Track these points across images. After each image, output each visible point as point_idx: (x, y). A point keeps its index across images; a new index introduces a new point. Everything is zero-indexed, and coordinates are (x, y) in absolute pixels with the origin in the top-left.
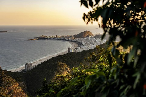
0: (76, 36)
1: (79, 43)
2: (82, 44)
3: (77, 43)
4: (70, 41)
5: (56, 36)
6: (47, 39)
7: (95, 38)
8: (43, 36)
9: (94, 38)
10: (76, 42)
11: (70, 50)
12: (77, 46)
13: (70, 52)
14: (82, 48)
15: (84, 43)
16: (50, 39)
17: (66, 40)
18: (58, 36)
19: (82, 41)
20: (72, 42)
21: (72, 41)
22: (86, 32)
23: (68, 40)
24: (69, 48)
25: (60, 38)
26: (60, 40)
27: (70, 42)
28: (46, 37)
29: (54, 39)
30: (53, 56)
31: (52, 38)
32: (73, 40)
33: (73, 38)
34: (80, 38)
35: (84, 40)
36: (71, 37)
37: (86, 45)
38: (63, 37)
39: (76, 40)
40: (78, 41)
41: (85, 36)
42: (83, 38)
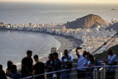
0: (70, 25)
1: (76, 40)
2: (82, 43)
3: (72, 40)
4: (57, 35)
5: (30, 24)
6: (11, 29)
7: (110, 31)
8: (2, 23)
9: (106, 30)
10: (70, 37)
12: (72, 46)
14: (82, 51)
15: (85, 41)
16: (16, 30)
17: (49, 33)
18: (32, 24)
19: (81, 37)
20: (61, 38)
21: (61, 35)
22: (91, 18)
23: (54, 34)
25: (37, 29)
26: (37, 32)
27: (57, 37)
28: (9, 26)
29: (25, 30)
31: (20, 29)
32: (64, 34)
33: (64, 29)
34: (78, 30)
35: (86, 33)
36: (60, 28)
37: (89, 44)
38: (44, 25)
39: (70, 34)
40: (73, 36)
41: (89, 26)
42: (85, 29)
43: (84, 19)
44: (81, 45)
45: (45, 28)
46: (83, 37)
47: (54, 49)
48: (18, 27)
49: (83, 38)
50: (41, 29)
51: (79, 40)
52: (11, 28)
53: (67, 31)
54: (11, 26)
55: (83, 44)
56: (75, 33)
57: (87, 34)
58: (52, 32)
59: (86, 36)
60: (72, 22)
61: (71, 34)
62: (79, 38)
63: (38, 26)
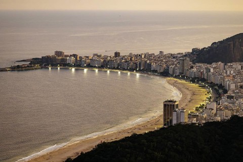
0: (200, 56)
2: (226, 91)
3: (203, 87)
4: (173, 75)
5: (116, 54)
8: (59, 53)
10: (199, 80)
11: (174, 114)
13: (174, 122)
14: (226, 108)
15: (233, 86)
16: (89, 66)
17: (155, 71)
19: (223, 79)
23: (165, 73)
24: (169, 107)
25: (132, 65)
26: (131, 69)
27: (173, 80)
28: (73, 59)
29: (105, 66)
30: (103, 137)
31: (96, 64)
32: (188, 74)
33: (188, 62)
34: (214, 65)
35: (232, 72)
36: (178, 61)
37: (240, 94)
38: (145, 57)
39: (199, 73)
40: (205, 78)
41: (239, 57)
42: (229, 64)
43: (229, 43)
44: (225, 95)
45: (148, 62)
46: (227, 80)
47: (171, 103)
48: (91, 59)
49: (228, 82)
50: (140, 64)
51: (218, 87)
52: (78, 64)
53: (192, 67)
54: (78, 59)
55: (228, 94)
56: (210, 71)
57: (234, 74)
58: (162, 71)
59: (234, 77)
60: (204, 48)
61: (202, 73)
62: (218, 82)
63: (133, 59)
